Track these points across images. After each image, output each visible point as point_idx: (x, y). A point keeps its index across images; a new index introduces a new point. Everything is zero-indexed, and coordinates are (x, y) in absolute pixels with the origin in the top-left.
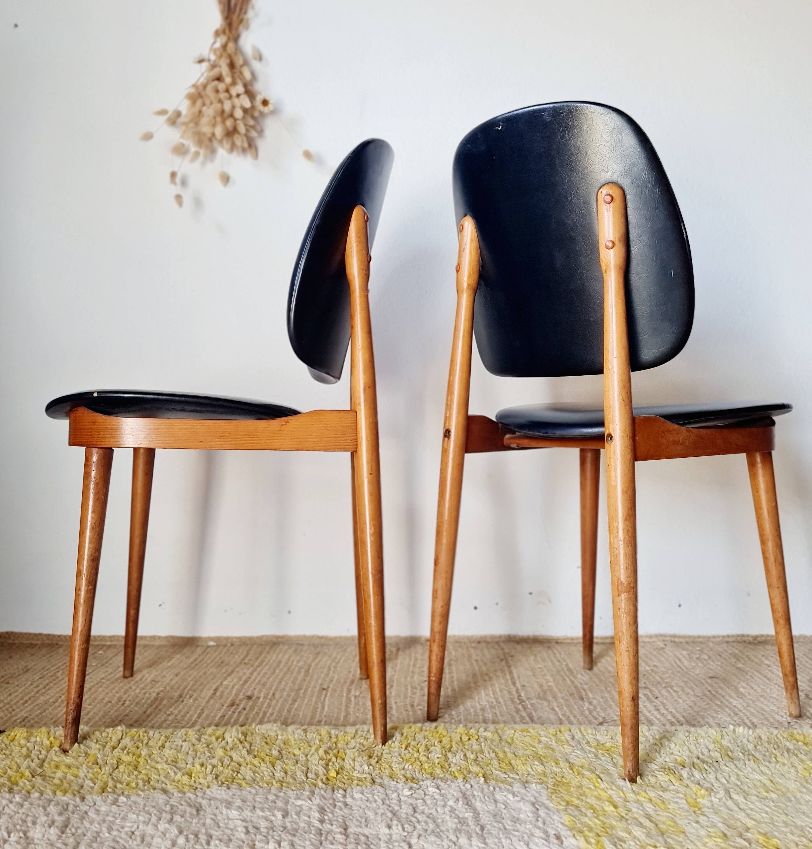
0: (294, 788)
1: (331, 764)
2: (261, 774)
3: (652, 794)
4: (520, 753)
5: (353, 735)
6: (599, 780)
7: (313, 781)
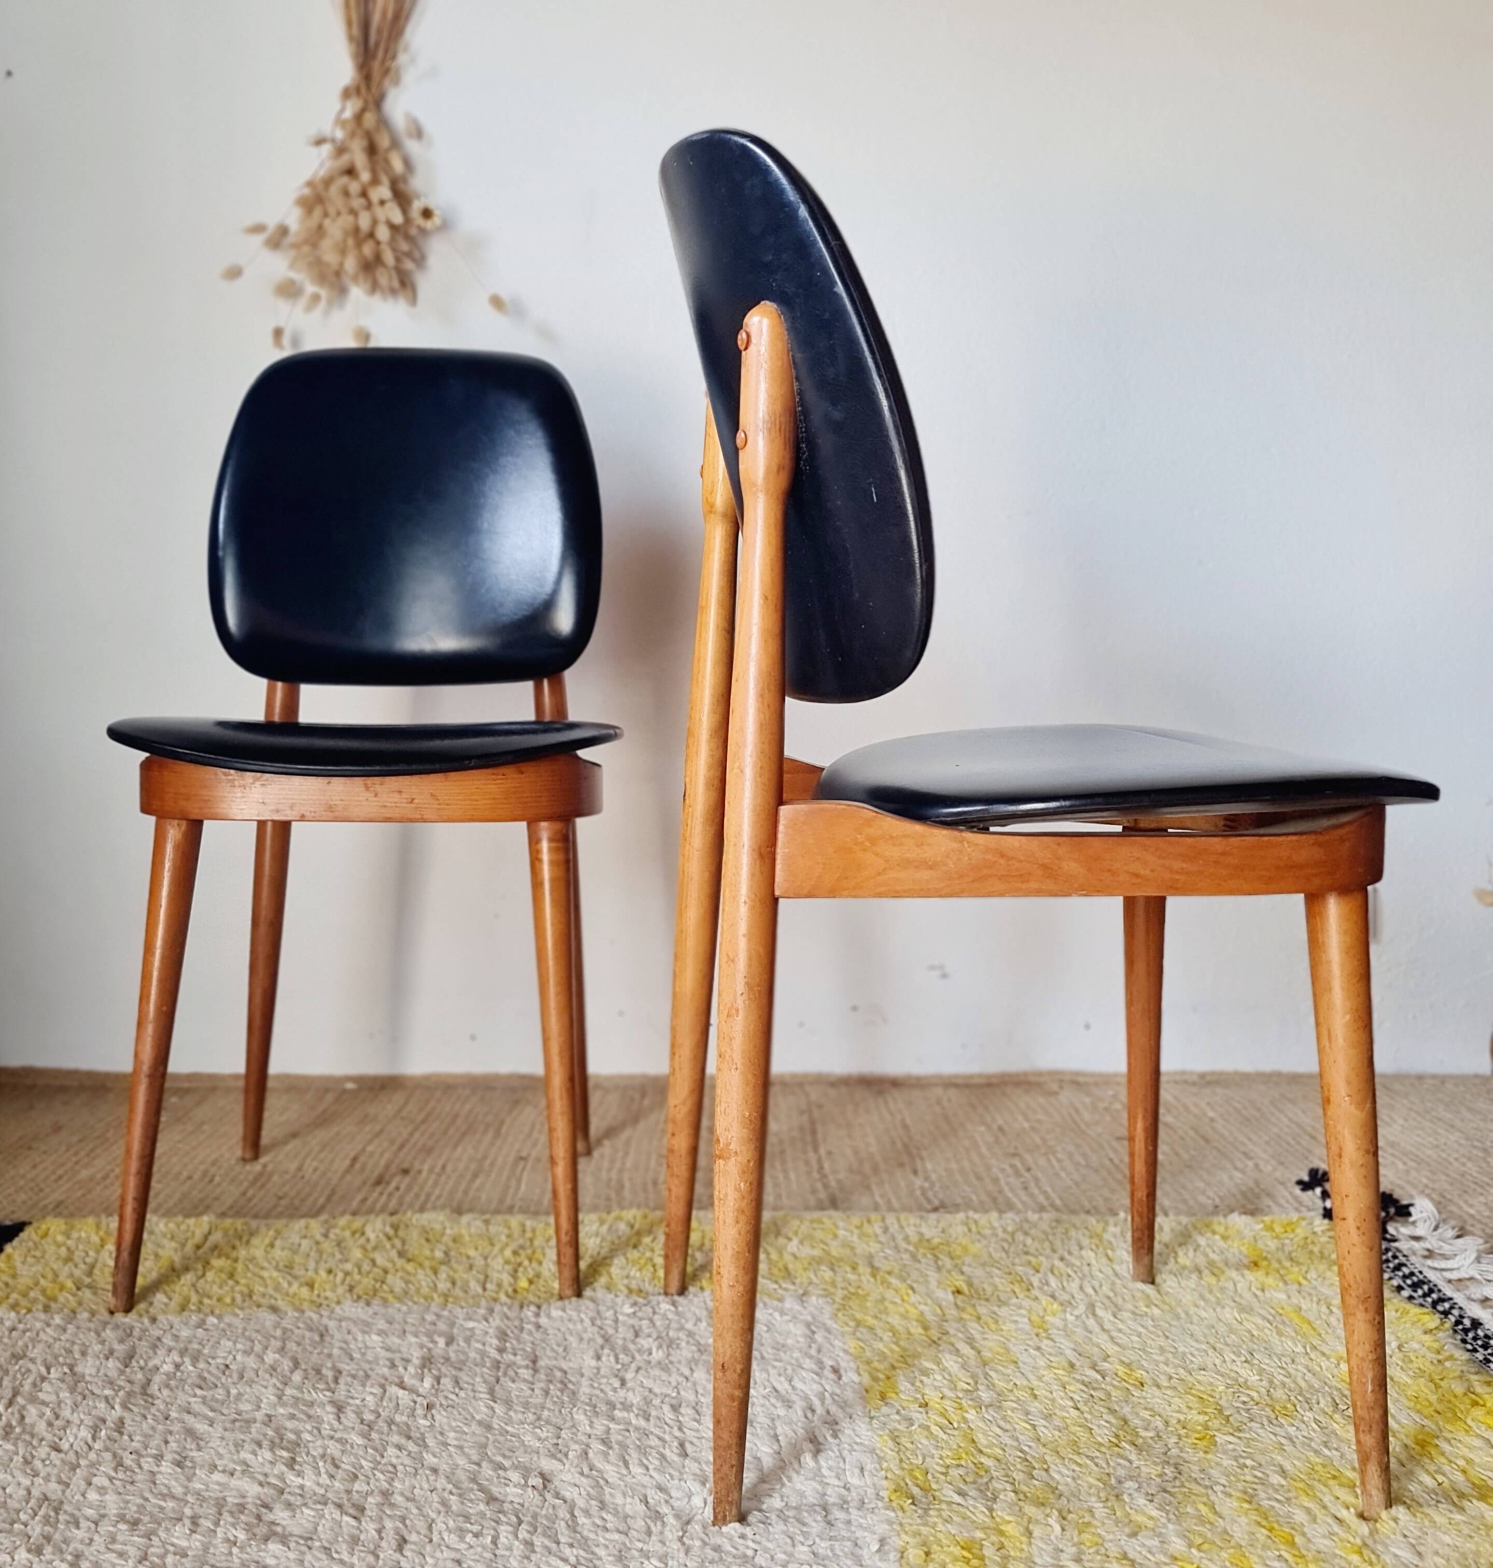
0: (463, 1304)
1: (521, 1269)
2: (417, 1285)
3: (982, 1311)
6: (910, 1292)
7: (494, 1295)
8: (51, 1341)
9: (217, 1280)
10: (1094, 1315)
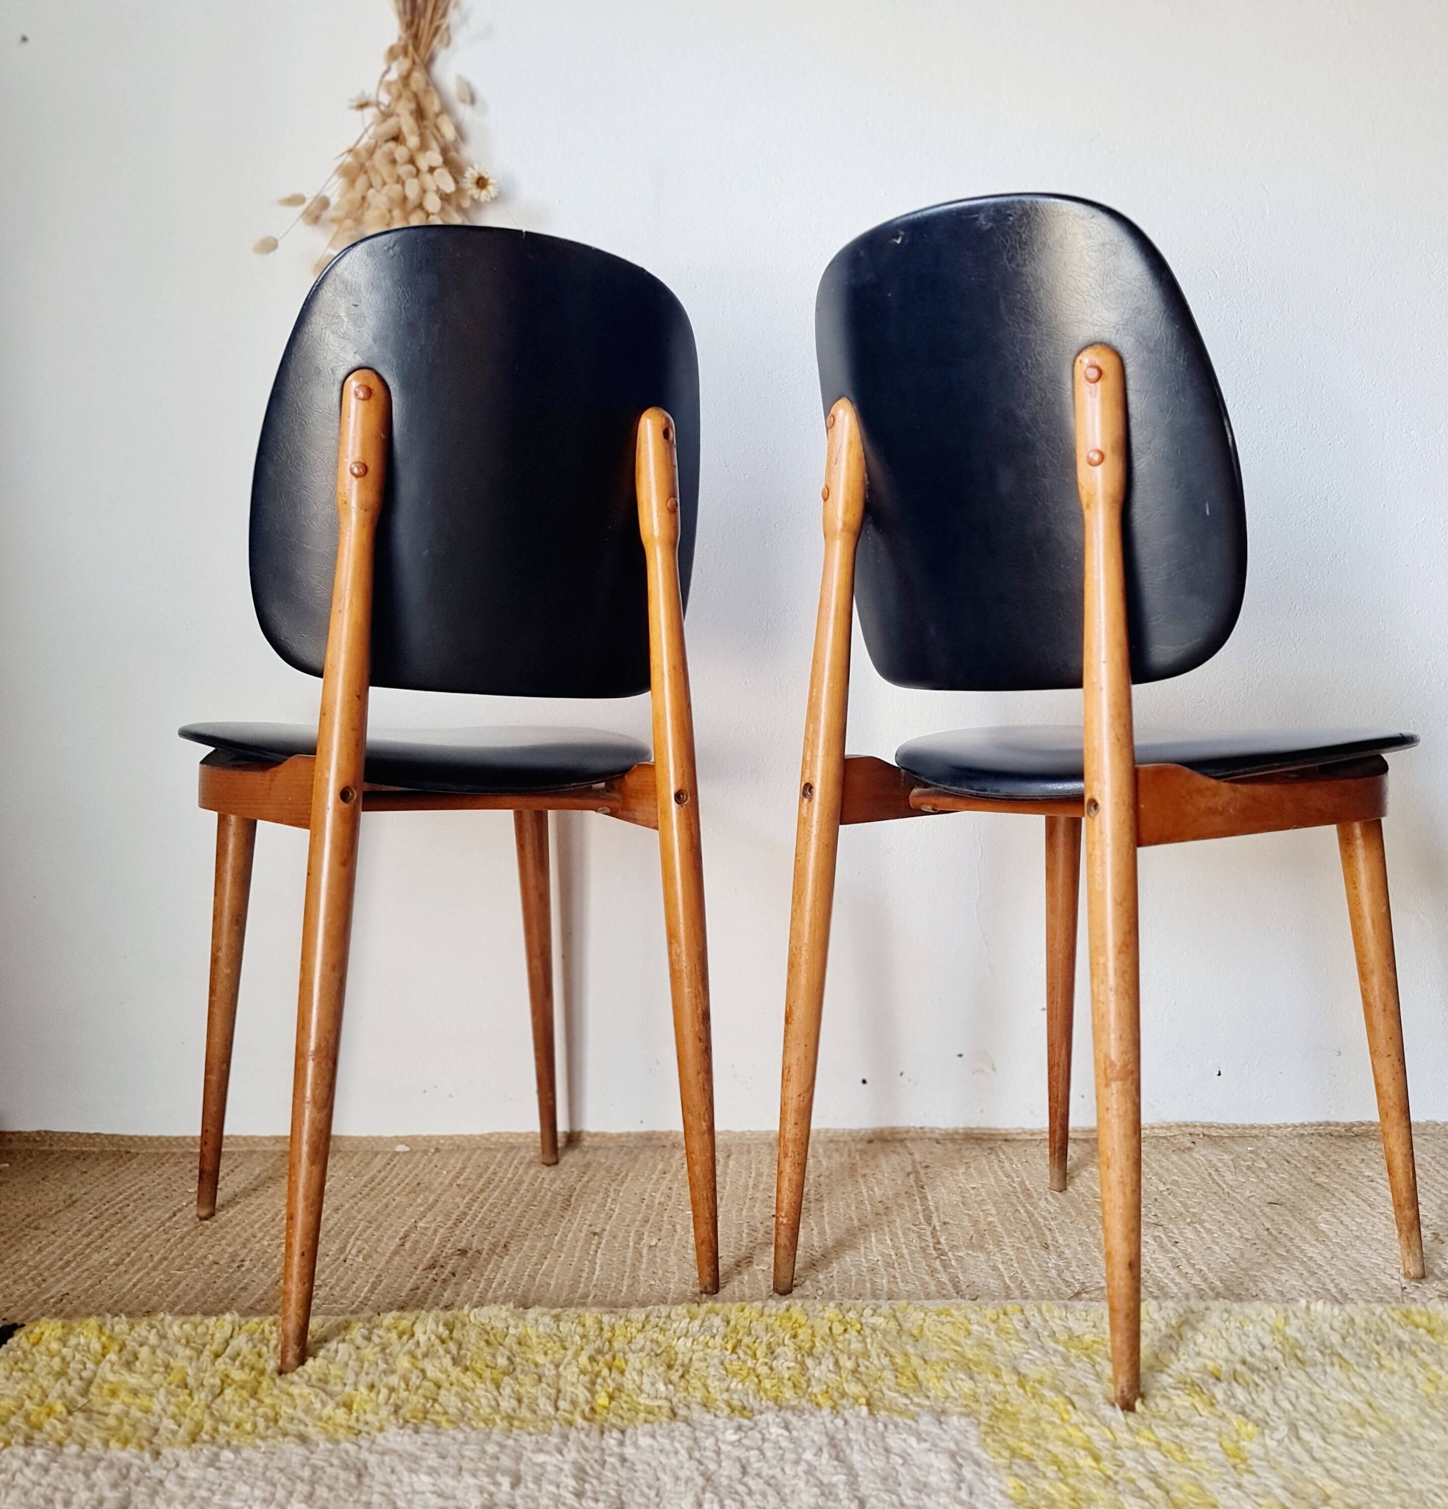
0: (532, 1430)
1: (599, 1381)
2: (476, 1403)
3: (1162, 1434)
4: (933, 1356)
5: (640, 1325)
6: (1070, 1408)
7: (567, 1415)
8: (29, 1485)
9: (237, 1399)
10: (1299, 1438)
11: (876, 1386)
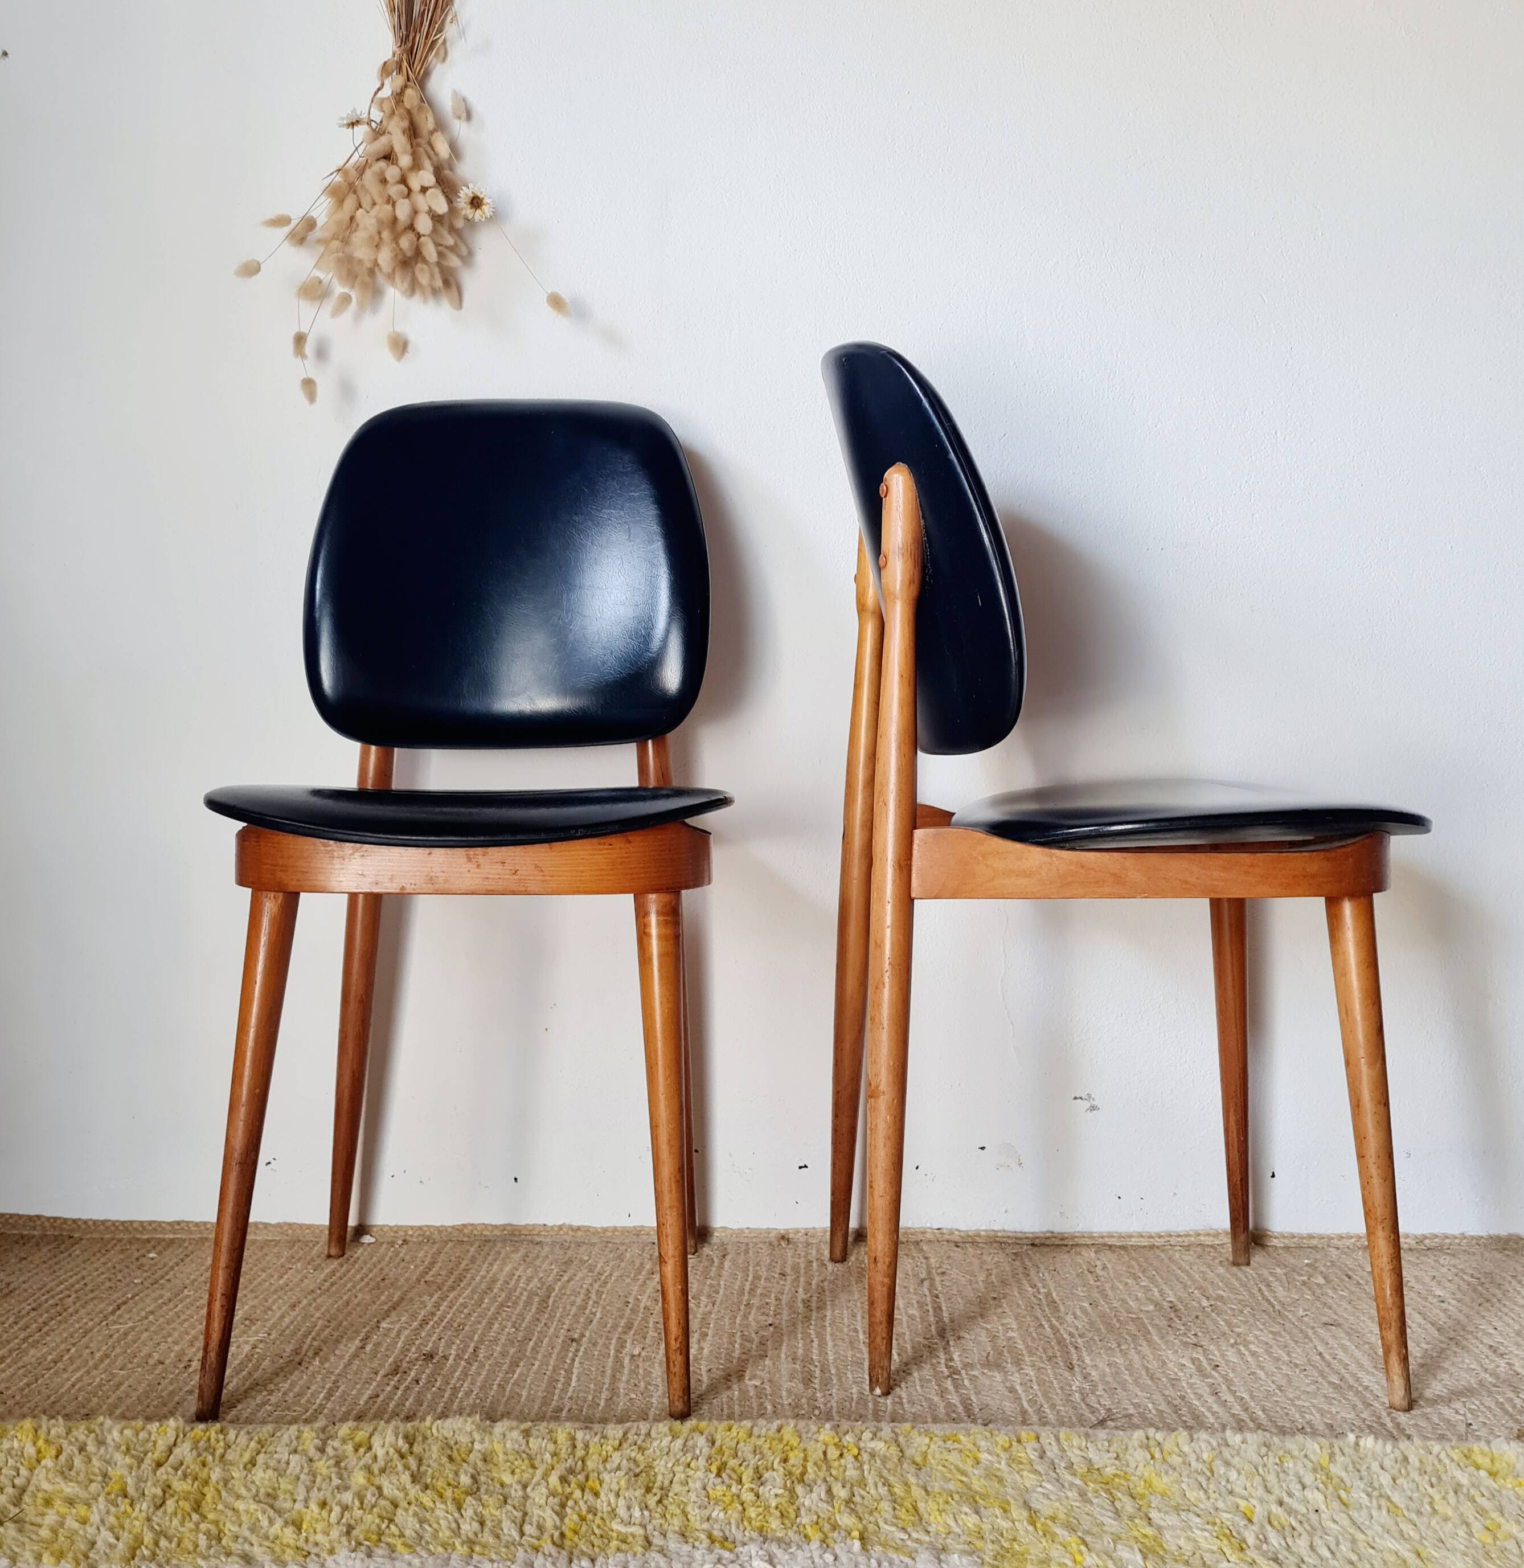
0: (494, 1557)
1: (570, 1503)
2: (435, 1526)
4: (936, 1487)
5: (617, 1442)
6: (1083, 1548)
7: (535, 1542)
9: (178, 1511)
11: (872, 1519)
